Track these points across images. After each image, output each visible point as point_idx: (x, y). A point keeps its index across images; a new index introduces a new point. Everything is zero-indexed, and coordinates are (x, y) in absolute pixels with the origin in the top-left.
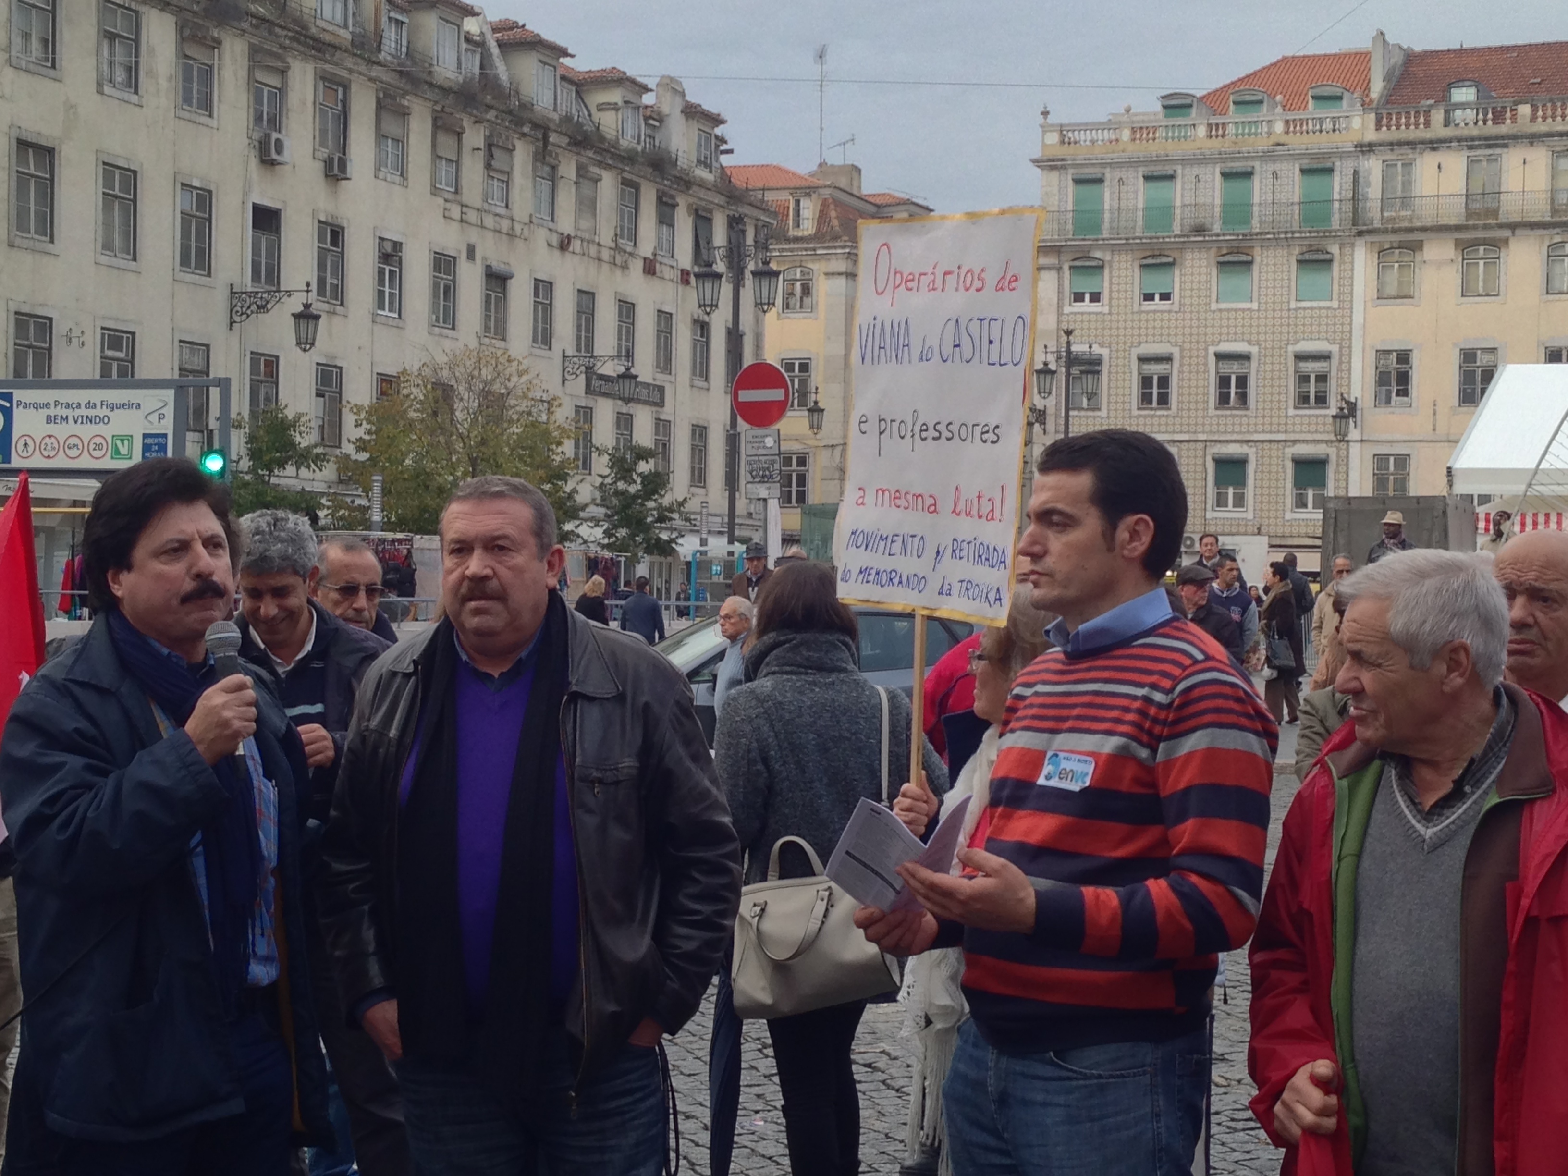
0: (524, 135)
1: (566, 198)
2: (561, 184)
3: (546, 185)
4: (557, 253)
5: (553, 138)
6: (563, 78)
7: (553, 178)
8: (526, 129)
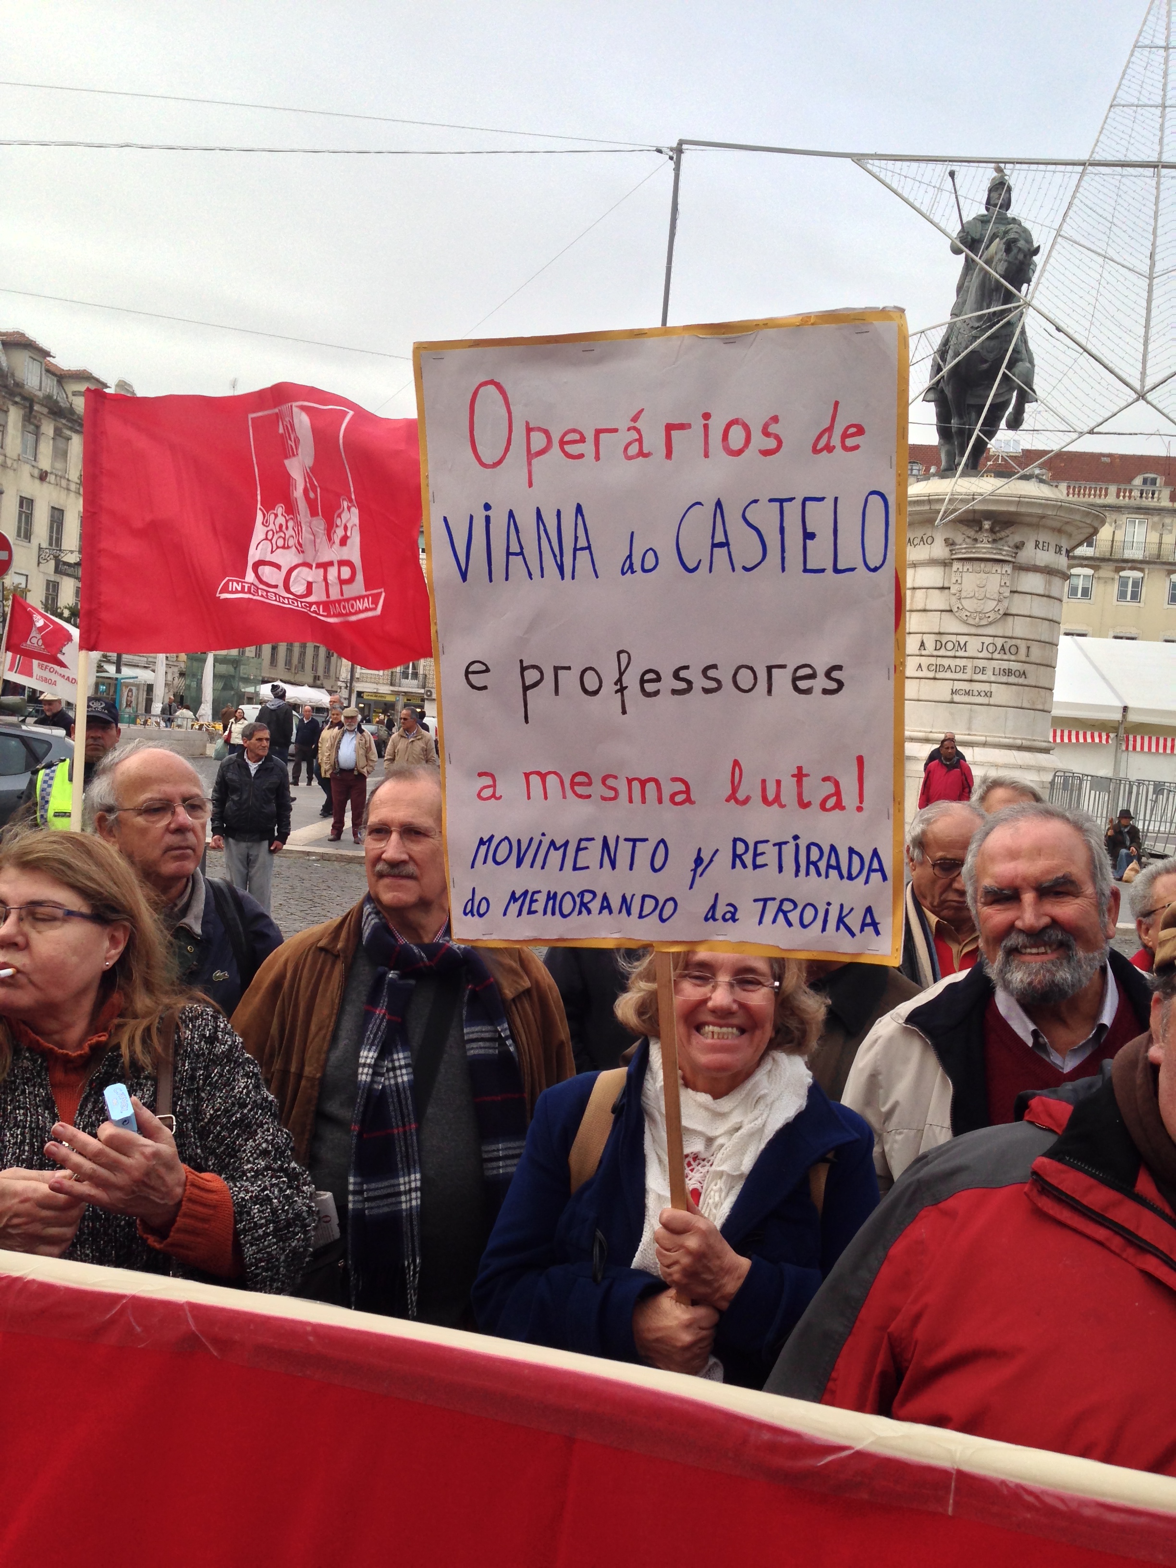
0: (16, 403)
1: (46, 448)
2: (42, 438)
3: (31, 438)
4: (37, 482)
5: (36, 407)
6: (48, 371)
7: (37, 433)
8: (17, 399)
